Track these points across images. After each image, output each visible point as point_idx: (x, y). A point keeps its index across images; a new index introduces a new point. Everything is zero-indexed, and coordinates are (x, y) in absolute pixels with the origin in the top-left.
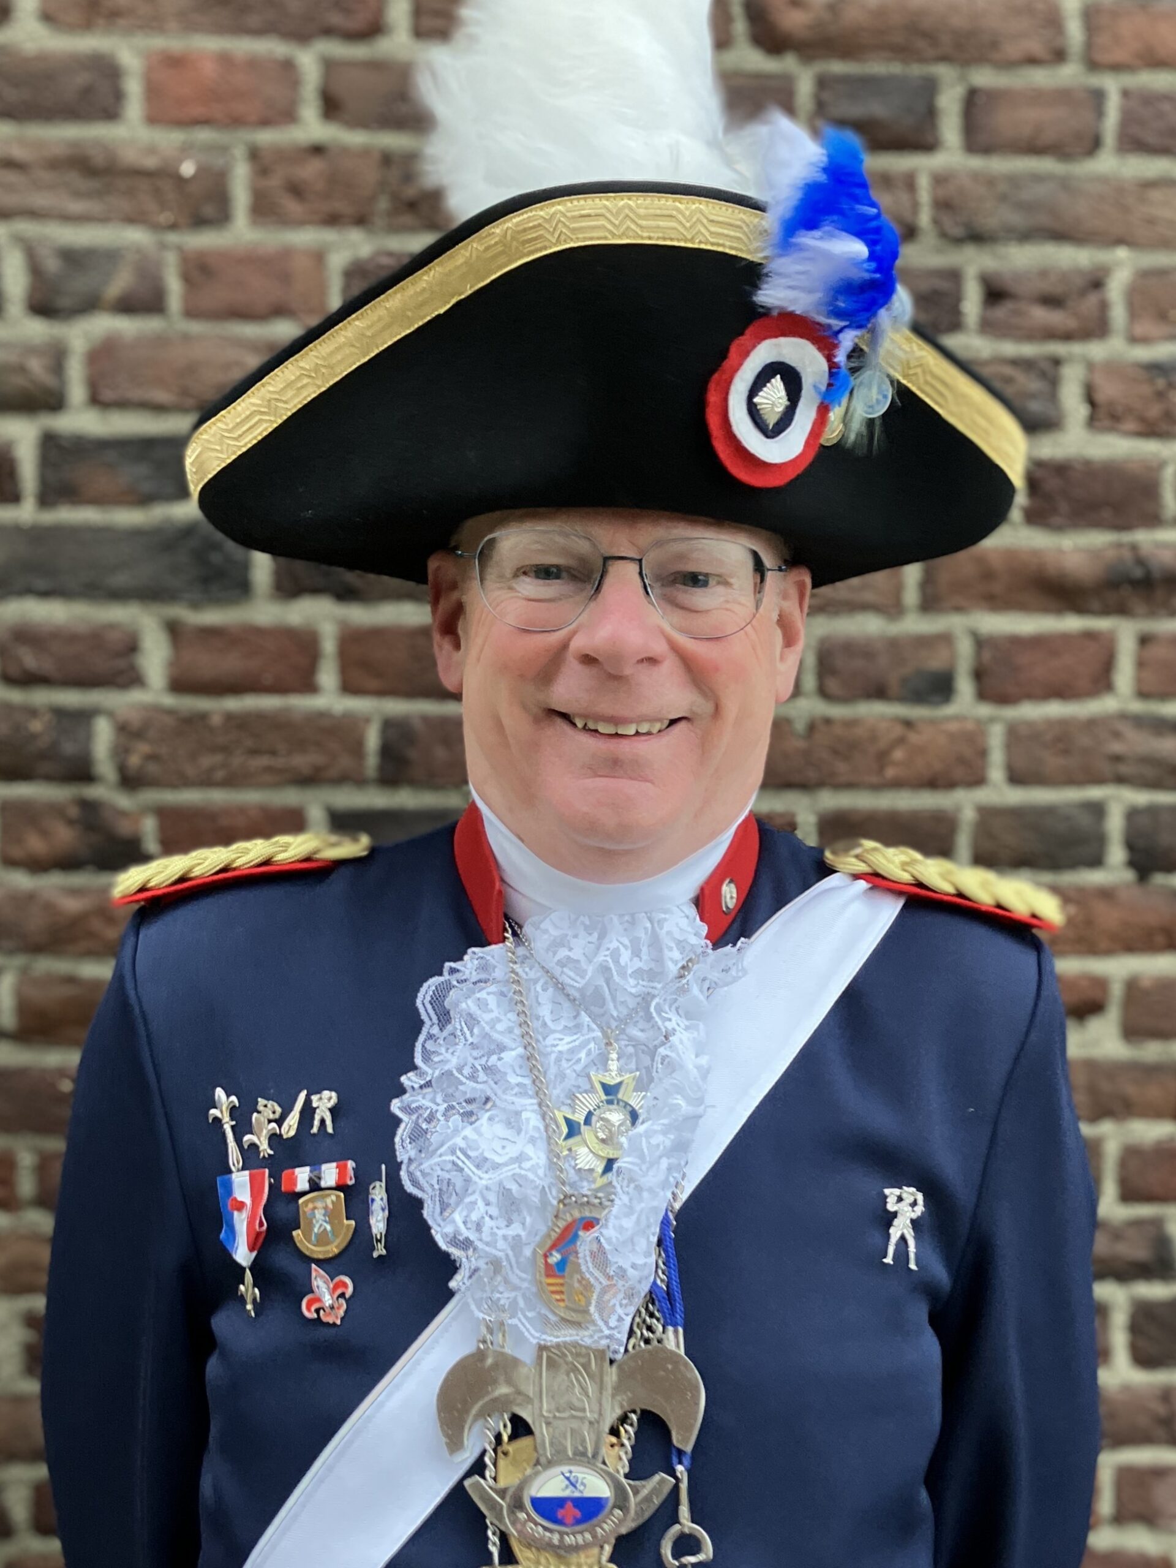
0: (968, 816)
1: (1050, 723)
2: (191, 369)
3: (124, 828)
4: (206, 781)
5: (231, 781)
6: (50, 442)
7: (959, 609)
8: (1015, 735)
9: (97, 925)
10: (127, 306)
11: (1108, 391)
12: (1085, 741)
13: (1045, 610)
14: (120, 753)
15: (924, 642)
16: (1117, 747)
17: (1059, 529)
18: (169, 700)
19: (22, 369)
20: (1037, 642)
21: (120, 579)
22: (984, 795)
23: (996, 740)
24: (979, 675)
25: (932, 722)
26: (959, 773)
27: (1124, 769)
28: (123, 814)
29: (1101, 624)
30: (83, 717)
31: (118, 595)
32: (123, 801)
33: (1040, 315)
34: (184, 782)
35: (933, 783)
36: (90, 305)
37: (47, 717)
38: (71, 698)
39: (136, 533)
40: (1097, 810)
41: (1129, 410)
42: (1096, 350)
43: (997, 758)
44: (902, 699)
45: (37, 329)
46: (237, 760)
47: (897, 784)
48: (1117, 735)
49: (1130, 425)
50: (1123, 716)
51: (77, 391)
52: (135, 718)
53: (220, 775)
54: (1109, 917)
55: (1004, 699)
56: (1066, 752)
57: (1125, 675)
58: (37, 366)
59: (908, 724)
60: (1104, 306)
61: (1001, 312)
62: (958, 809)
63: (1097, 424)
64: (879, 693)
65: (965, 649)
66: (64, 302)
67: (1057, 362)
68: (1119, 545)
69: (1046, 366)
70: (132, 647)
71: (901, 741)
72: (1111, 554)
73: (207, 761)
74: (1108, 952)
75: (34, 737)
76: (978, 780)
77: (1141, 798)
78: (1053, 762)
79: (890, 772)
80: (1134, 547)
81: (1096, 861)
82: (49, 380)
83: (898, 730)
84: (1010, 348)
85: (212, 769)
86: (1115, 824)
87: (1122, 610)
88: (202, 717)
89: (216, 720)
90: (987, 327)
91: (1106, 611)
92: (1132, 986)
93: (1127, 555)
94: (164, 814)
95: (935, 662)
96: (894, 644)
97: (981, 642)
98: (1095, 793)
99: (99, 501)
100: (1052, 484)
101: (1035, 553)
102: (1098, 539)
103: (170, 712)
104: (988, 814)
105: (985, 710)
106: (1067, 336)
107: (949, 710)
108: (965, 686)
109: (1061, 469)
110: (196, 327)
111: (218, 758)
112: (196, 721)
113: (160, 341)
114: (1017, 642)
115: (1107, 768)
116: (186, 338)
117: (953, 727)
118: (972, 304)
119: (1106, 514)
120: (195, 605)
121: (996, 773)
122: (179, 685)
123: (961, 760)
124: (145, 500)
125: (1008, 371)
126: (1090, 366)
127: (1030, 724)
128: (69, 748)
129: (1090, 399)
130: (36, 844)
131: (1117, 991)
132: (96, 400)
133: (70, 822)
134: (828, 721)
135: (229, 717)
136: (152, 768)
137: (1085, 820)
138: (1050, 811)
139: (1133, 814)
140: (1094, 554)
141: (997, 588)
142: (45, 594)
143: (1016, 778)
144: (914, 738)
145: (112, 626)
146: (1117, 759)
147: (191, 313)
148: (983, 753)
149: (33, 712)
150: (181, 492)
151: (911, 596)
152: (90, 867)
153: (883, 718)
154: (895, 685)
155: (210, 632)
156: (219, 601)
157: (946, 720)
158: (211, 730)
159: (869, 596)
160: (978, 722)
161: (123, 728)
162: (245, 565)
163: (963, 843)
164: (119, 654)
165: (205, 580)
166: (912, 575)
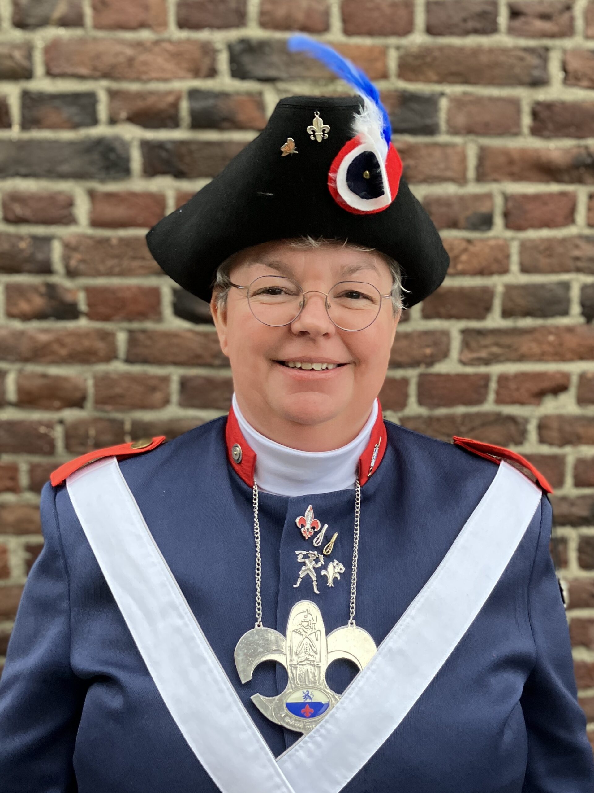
0: (500, 289)
1: (543, 240)
2: (98, 56)
3: (69, 298)
4: (110, 273)
5: (122, 274)
6: (25, 95)
7: (496, 180)
8: (524, 246)
9: (56, 347)
10: (64, 23)
11: (574, 65)
12: (560, 250)
13: (541, 181)
14: (66, 259)
15: (477, 198)
16: (577, 253)
17: (548, 138)
18: (90, 231)
19: (11, 57)
20: (536, 198)
21: (65, 168)
22: (508, 279)
23: (514, 250)
24: (506, 215)
25: (482, 240)
26: (495, 267)
27: (580, 264)
28: (68, 290)
29: (569, 188)
30: (47, 240)
31: (63, 176)
32: (68, 284)
33: (539, 25)
34: (98, 274)
35: (482, 272)
36: (44, 23)
37: (29, 240)
38: (40, 230)
39: (71, 143)
40: (566, 286)
41: (585, 75)
42: (568, 43)
43: (515, 259)
44: (466, 228)
45: (18, 35)
46: (126, 263)
47: (463, 273)
48: (577, 247)
49: (585, 83)
50: (581, 237)
51: (39, 69)
52: (73, 241)
53: (117, 270)
54: (571, 341)
55: (519, 228)
56: (550, 256)
57: (581, 216)
58: (18, 55)
59: (469, 241)
60: (572, 19)
61: (518, 23)
62: (495, 286)
63: (568, 82)
64: (454, 225)
65: (499, 202)
66: (31, 21)
67: (547, 49)
68: (579, 147)
69: (542, 52)
70: (70, 203)
71: (465, 250)
72: (575, 151)
73: (110, 263)
74: (571, 360)
75: (22, 251)
76: (504, 271)
77: (589, 279)
78: (544, 261)
80: (587, 148)
81: (565, 313)
82: (25, 63)
83: (464, 245)
84: (523, 42)
85: (112, 267)
86: (575, 293)
87: (580, 181)
88: (107, 240)
89: (114, 242)
90: (511, 31)
91: (572, 181)
92: (582, 377)
93: (583, 151)
94: (89, 290)
95: (484, 209)
96: (462, 199)
97: (507, 198)
98: (565, 277)
99: (52, 127)
100: (544, 114)
101: (536, 150)
102: (568, 143)
103: (91, 237)
104: (509, 288)
105: (509, 234)
106: (553, 36)
107: (491, 234)
108: (499, 221)
109: (549, 106)
110: (101, 34)
111: (114, 262)
112: (104, 242)
113: (82, 41)
114: (526, 197)
115: (571, 264)
116: (95, 40)
117: (492, 243)
118: (503, 19)
119: (572, 130)
120: (103, 181)
121: (515, 267)
122: (95, 223)
123: (497, 261)
124: (75, 126)
125: (522, 54)
126: (564, 51)
127: (532, 241)
128: (40, 256)
129: (565, 69)
130: (24, 306)
131: (574, 380)
132: (49, 74)
133: (42, 295)
135: (122, 240)
136: (82, 267)
137: (560, 292)
138: (542, 287)
139: (584, 288)
140: (567, 151)
141: (515, 169)
142: (25, 176)
143: (525, 269)
144: (472, 248)
145: (60, 193)
146: (577, 259)
147: (98, 26)
148: (508, 257)
149: (21, 238)
150: (95, 122)
151: (471, 173)
152: (52, 318)
153: (456, 238)
154: (462, 222)
155: (110, 196)
156: (115, 179)
157: (489, 239)
158: (112, 247)
159: (449, 174)
160: (506, 240)
161: (67, 246)
162: (128, 160)
163: (497, 304)
164: (64, 208)
165: (107, 168)
166: (472, 162)
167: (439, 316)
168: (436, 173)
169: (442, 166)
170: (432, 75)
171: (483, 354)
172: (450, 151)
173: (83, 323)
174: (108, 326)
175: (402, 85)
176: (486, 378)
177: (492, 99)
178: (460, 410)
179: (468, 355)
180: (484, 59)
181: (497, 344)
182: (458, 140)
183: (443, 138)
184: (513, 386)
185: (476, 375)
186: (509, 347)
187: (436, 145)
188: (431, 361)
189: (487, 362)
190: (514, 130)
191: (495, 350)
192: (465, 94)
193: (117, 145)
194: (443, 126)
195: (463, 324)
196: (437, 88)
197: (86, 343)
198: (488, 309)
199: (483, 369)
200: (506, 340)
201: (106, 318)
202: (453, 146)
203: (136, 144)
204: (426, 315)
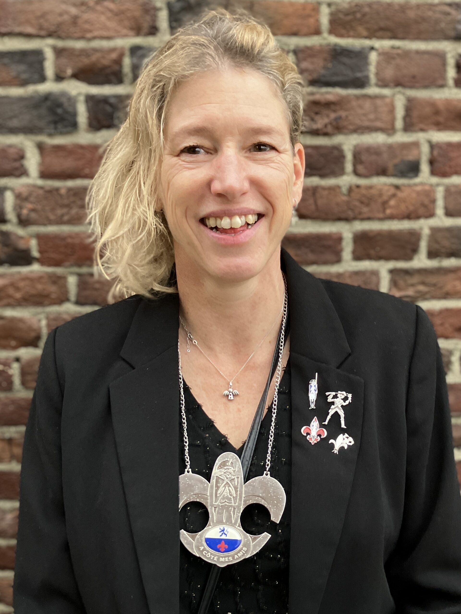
0: (426, 232)
4: (59, 222)
5: (70, 222)
7: (422, 130)
8: (449, 192)
9: (10, 291)
14: (18, 208)
15: (405, 146)
18: (40, 182)
21: (15, 123)
22: (433, 222)
23: (440, 195)
24: (432, 162)
25: (409, 186)
26: (421, 211)
28: (20, 238)
31: (13, 131)
32: (20, 231)
35: (409, 217)
39: (21, 99)
43: (440, 203)
44: (394, 175)
47: (392, 217)
52: (24, 191)
53: (66, 218)
55: (444, 175)
59: (397, 187)
62: (421, 229)
64: (383, 172)
65: (425, 149)
70: (21, 156)
71: (394, 195)
73: (60, 212)
76: (431, 215)
79: (388, 211)
83: (393, 191)
85: (62, 216)
88: (57, 190)
89: (63, 191)
94: (39, 237)
95: (411, 157)
96: (390, 147)
97: (432, 146)
99: (3, 84)
103: (41, 188)
104: (435, 231)
105: (435, 180)
107: (417, 180)
108: (425, 168)
111: (64, 210)
112: (54, 192)
114: (450, 146)
117: (419, 188)
120: (51, 135)
121: (440, 211)
122: (44, 175)
123: (423, 205)
124: (24, 83)
125: (447, 9)
127: (456, 186)
134: (358, 187)
135: (70, 190)
136: (33, 215)
141: (441, 119)
143: (449, 214)
144: (400, 194)
145: (10, 146)
148: (434, 201)
150: (42, 79)
151: (399, 124)
153: (385, 184)
154: (391, 169)
155: (58, 148)
156: (62, 133)
157: (416, 185)
158: (61, 196)
159: (378, 124)
160: (431, 185)
161: (18, 196)
162: (74, 114)
163: (423, 246)
164: (15, 160)
165: (55, 123)
166: (400, 113)
167: (369, 257)
168: (366, 123)
169: (372, 116)
170: (361, 30)
172: (379, 102)
173: (36, 268)
174: (58, 270)
175: (334, 40)
177: (418, 52)
179: (397, 294)
180: (411, 14)
181: (423, 283)
182: (386, 92)
183: (372, 90)
184: (438, 321)
186: (435, 285)
187: (366, 97)
189: (414, 300)
190: (440, 82)
191: (422, 288)
192: (393, 48)
193: (64, 100)
194: (373, 79)
195: (392, 265)
196: (367, 43)
197: (39, 287)
198: (415, 250)
200: (432, 279)
201: (58, 264)
202: (382, 97)
203: (82, 98)
204: (357, 257)
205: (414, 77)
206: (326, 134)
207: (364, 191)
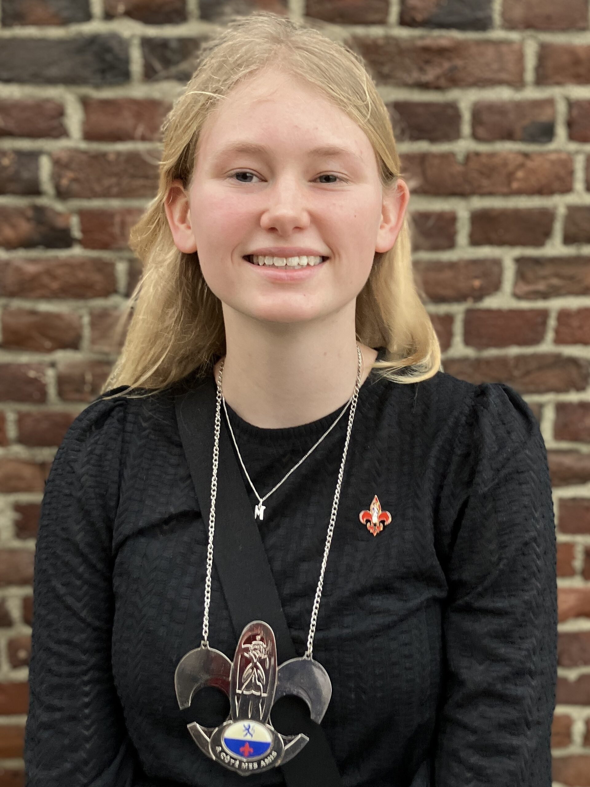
0: (562, 211)
3: (60, 223)
4: (106, 194)
5: (122, 194)
7: (559, 84)
9: (46, 280)
14: (56, 177)
15: (537, 104)
18: (83, 145)
21: (53, 71)
22: (571, 199)
23: (579, 165)
24: (570, 124)
25: (541, 154)
26: (556, 185)
28: (59, 214)
30: (33, 156)
31: (52, 81)
32: (59, 206)
34: (94, 195)
35: (540, 191)
37: (12, 156)
38: (25, 144)
39: (60, 42)
43: (580, 176)
44: (523, 140)
46: (125, 181)
47: (519, 193)
52: (64, 156)
53: (115, 190)
55: (585, 140)
59: (526, 155)
62: (555, 208)
64: (509, 136)
65: (562, 108)
70: (60, 112)
71: (522, 166)
73: (107, 182)
75: (5, 168)
76: (567, 189)
79: (515, 185)
83: (520, 159)
85: (110, 187)
88: (104, 155)
89: (112, 157)
94: (83, 214)
95: (544, 117)
96: (519, 106)
97: (571, 104)
99: (39, 23)
103: (85, 152)
104: (573, 210)
105: (573, 146)
107: (552, 146)
108: (561, 131)
111: (114, 180)
112: (101, 157)
117: (553, 157)
120: (98, 86)
121: (579, 185)
122: (89, 136)
123: (558, 178)
124: (65, 22)
128: (26, 175)
130: (9, 233)
133: (28, 219)
134: (477, 154)
135: (120, 155)
136: (75, 187)
141: (582, 70)
142: (8, 81)
144: (530, 164)
145: (48, 100)
148: (571, 173)
149: (3, 153)
150: (88, 17)
151: (530, 76)
152: (41, 247)
153: (511, 152)
154: (518, 132)
155: (106, 103)
156: (112, 84)
157: (548, 152)
158: (109, 163)
159: (504, 76)
160: (569, 153)
161: (57, 163)
162: (127, 61)
163: (558, 228)
164: (53, 118)
165: (103, 72)
166: (530, 62)
167: (490, 242)
168: (488, 75)
169: (495, 66)
171: (541, 286)
172: (504, 49)
173: (77, 251)
174: (105, 255)
176: (544, 314)
178: (514, 351)
179: (524, 288)
181: (557, 275)
182: (514, 36)
183: (497, 34)
184: (575, 323)
185: (532, 311)
186: (571, 278)
187: (489, 42)
188: (479, 295)
189: (545, 296)
190: (581, 24)
191: (555, 281)
193: (114, 44)
194: (497, 18)
195: (518, 252)
197: (81, 275)
198: (547, 234)
199: (540, 304)
200: (567, 271)
201: (104, 246)
202: (508, 43)
203: (136, 42)
204: (475, 242)
205: (548, 18)
206: (438, 88)
207: (484, 160)
